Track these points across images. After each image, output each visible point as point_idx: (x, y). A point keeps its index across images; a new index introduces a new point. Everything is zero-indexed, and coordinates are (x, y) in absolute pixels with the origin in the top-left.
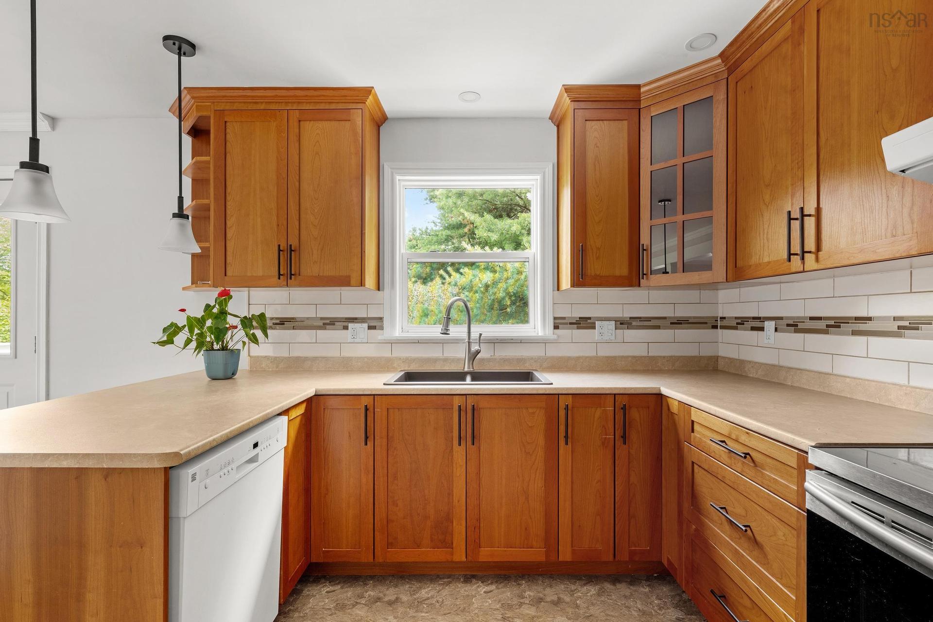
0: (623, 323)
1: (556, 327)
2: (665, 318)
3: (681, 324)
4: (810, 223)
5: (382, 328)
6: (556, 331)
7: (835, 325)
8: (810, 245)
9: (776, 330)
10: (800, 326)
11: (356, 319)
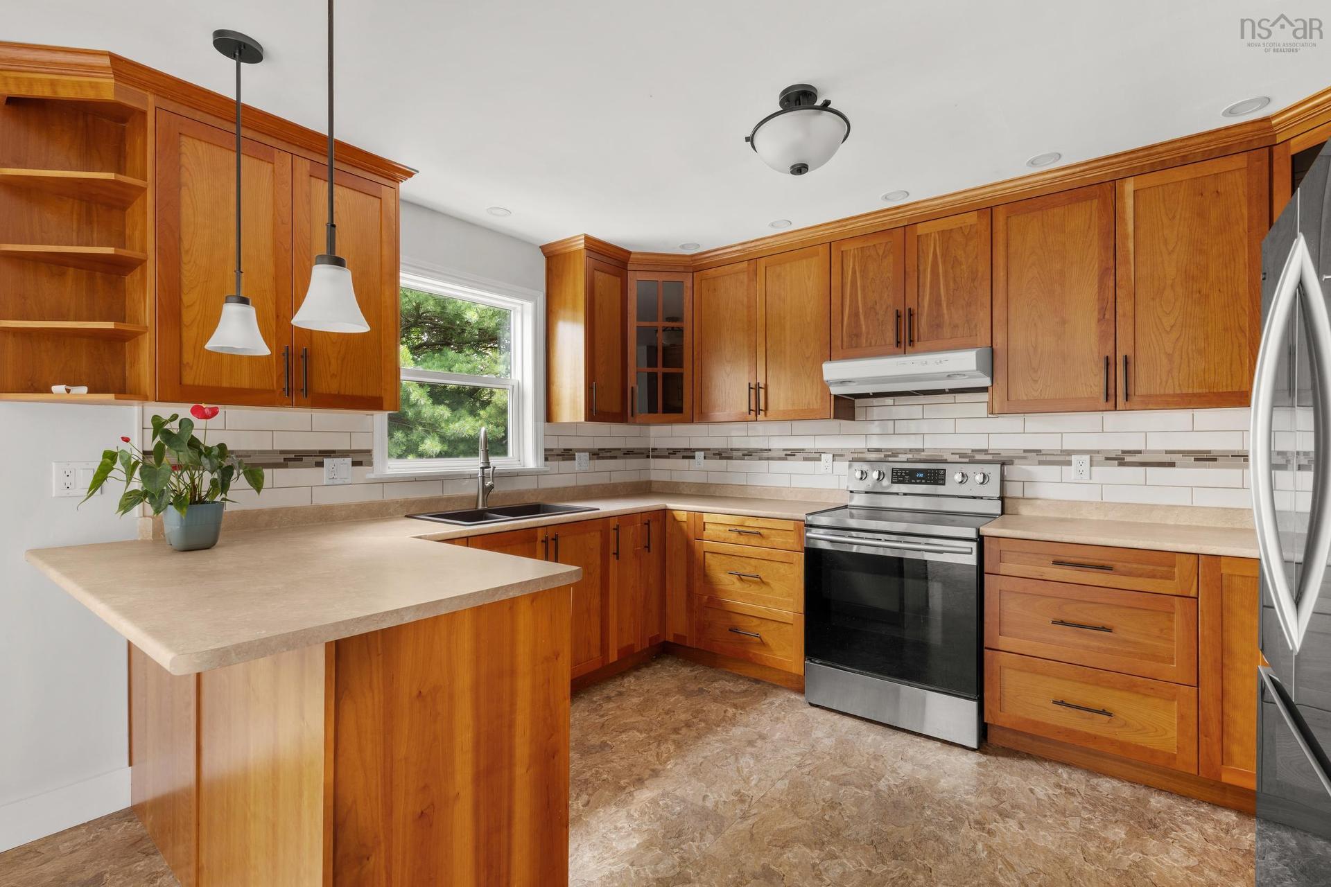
0: (597, 454)
1: (546, 459)
2: (619, 449)
3: (629, 454)
4: (762, 392)
5: (370, 464)
6: (547, 463)
7: (749, 454)
8: (762, 406)
9: (705, 458)
10: (724, 455)
11: (334, 452)
